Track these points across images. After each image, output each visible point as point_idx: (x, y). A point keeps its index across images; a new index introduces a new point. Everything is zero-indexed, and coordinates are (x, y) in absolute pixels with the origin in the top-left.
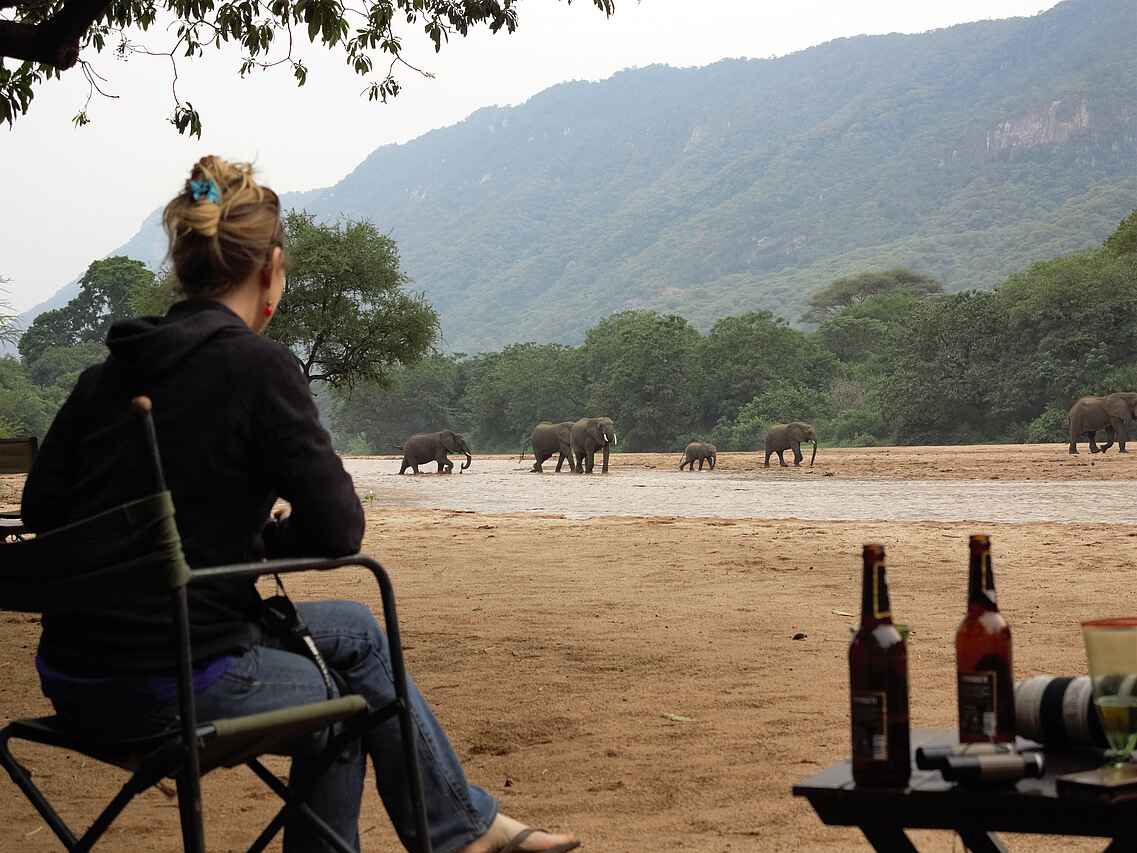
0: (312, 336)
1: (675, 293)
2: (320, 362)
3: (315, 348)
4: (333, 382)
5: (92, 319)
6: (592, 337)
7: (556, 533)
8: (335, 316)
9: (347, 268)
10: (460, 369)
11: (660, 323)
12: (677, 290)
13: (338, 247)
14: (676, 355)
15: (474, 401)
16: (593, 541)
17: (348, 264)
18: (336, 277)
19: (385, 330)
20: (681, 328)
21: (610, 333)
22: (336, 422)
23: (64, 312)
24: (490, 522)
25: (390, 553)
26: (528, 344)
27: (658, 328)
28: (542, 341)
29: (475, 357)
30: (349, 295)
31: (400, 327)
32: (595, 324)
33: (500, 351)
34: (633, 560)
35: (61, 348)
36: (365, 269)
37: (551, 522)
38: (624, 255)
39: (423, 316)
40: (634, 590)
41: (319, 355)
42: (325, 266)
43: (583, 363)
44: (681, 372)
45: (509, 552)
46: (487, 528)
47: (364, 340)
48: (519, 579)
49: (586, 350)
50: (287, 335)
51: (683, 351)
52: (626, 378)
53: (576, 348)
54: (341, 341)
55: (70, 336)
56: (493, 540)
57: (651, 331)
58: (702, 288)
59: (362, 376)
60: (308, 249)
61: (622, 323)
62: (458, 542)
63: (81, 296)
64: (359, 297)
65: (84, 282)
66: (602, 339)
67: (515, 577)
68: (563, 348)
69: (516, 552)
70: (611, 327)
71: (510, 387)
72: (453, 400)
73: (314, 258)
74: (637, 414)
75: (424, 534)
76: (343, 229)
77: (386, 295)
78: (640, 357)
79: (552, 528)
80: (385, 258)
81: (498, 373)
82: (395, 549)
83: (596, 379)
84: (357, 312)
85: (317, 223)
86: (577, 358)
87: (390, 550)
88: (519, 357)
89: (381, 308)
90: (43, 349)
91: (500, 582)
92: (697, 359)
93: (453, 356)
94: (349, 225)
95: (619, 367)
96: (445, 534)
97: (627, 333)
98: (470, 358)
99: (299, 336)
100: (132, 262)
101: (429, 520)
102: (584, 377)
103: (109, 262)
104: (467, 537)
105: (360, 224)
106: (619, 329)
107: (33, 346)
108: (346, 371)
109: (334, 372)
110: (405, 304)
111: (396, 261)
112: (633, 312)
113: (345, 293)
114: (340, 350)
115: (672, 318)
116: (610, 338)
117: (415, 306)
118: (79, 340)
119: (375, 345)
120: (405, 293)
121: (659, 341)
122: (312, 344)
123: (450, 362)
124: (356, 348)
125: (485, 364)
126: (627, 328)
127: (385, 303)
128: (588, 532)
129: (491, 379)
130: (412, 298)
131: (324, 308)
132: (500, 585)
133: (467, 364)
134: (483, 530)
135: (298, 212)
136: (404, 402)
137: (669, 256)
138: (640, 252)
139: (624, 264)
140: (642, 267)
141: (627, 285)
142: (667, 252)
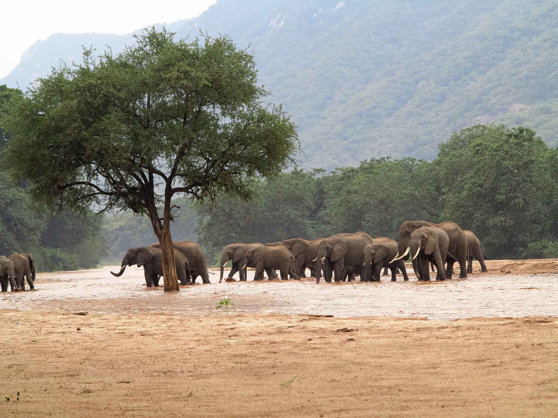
0: (174, 150)
1: (521, 110)
2: (182, 175)
3: (177, 162)
4: (195, 194)
6: (444, 150)
7: (424, 335)
8: (195, 130)
9: (206, 82)
10: (319, 183)
11: (510, 136)
12: (522, 106)
13: (197, 63)
14: (527, 165)
15: (333, 214)
16: (467, 343)
17: (206, 79)
18: (196, 91)
19: (244, 143)
20: (530, 140)
21: (461, 147)
22: (202, 236)
24: (349, 325)
25: (235, 359)
26: (383, 159)
27: (508, 140)
28: (397, 156)
29: (333, 173)
30: (208, 109)
31: (259, 139)
32: (446, 139)
33: (356, 165)
34: (520, 364)
36: (224, 83)
37: (415, 324)
38: (473, 73)
39: (282, 128)
40: (532, 402)
41: (182, 169)
42: (185, 82)
43: (437, 175)
44: (531, 182)
45: (372, 357)
46: (346, 330)
47: (224, 153)
48: (386, 390)
49: (438, 163)
50: (149, 149)
51: (532, 162)
52: (478, 188)
53: (430, 162)
54: (202, 155)
56: (353, 344)
57: (501, 143)
58: (547, 104)
59: (223, 188)
60: (168, 65)
61: (473, 137)
62: (313, 346)
64: (218, 111)
66: (454, 152)
67: (381, 387)
68: (416, 163)
69: (380, 357)
70: (462, 141)
71: (367, 200)
72: (313, 214)
73: (175, 74)
74: (490, 223)
75: (278, 338)
76: (202, 44)
77: (244, 108)
78: (491, 168)
79: (418, 330)
80: (243, 73)
81: (356, 187)
82: (241, 356)
83: (449, 190)
84: (216, 126)
85: (176, 40)
86: (431, 171)
87: (235, 356)
88: (376, 171)
89: (240, 121)
91: (361, 395)
92: (546, 169)
93: (313, 172)
94: (207, 41)
95: (471, 177)
96: (300, 338)
97: (478, 145)
98: (328, 174)
99: (161, 150)
101: (283, 324)
102: (438, 189)
104: (323, 341)
105: (218, 41)
106: (470, 142)
108: (208, 183)
109: (196, 184)
110: (263, 117)
111: (254, 75)
112: (483, 127)
113: (205, 108)
114: (201, 163)
115: (521, 131)
116: (461, 151)
117: (272, 118)
119: (235, 158)
120: (263, 106)
121: (509, 153)
122: (174, 157)
123: (310, 177)
124: (216, 161)
125: (343, 179)
126: (479, 141)
127: (243, 116)
128: (460, 333)
129: (349, 192)
130: (270, 111)
131: (185, 122)
132: (363, 398)
133: (326, 179)
134: (342, 333)
135: (159, 31)
136: (266, 216)
137: (515, 75)
138: (487, 71)
139: (472, 83)
140: (490, 85)
141: (476, 103)
142: (513, 71)
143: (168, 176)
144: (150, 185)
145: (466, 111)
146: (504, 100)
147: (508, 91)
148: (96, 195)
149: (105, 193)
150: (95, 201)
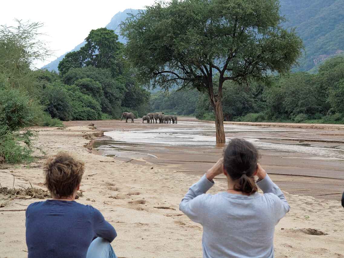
2: (229, 70)
3: (228, 61)
4: (238, 82)
5: (91, 55)
12: (342, 51)
23: (79, 53)
35: (77, 69)
36: (261, 12)
38: (319, 35)
39: (295, 42)
55: (81, 63)
59: (255, 78)
63: (86, 45)
65: (87, 39)
90: (69, 68)
100: (108, 31)
103: (99, 30)
107: (65, 67)
110: (284, 35)
117: (290, 36)
118: (85, 65)
137: (339, 36)
138: (326, 34)
139: (319, 39)
140: (327, 41)
141: (320, 49)
142: (338, 35)
143: (221, 70)
144: (210, 74)
145: (315, 52)
146: (333, 48)
147: (336, 44)
148: (176, 80)
149: (182, 79)
150: (175, 83)
